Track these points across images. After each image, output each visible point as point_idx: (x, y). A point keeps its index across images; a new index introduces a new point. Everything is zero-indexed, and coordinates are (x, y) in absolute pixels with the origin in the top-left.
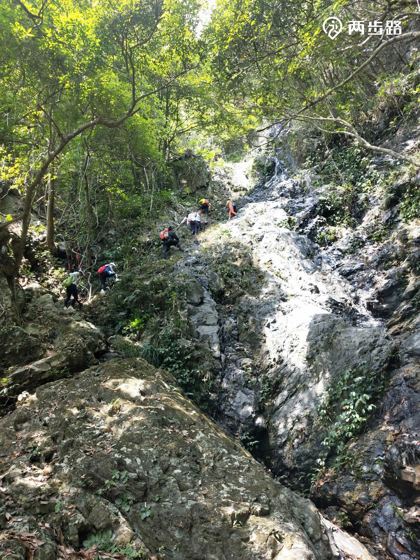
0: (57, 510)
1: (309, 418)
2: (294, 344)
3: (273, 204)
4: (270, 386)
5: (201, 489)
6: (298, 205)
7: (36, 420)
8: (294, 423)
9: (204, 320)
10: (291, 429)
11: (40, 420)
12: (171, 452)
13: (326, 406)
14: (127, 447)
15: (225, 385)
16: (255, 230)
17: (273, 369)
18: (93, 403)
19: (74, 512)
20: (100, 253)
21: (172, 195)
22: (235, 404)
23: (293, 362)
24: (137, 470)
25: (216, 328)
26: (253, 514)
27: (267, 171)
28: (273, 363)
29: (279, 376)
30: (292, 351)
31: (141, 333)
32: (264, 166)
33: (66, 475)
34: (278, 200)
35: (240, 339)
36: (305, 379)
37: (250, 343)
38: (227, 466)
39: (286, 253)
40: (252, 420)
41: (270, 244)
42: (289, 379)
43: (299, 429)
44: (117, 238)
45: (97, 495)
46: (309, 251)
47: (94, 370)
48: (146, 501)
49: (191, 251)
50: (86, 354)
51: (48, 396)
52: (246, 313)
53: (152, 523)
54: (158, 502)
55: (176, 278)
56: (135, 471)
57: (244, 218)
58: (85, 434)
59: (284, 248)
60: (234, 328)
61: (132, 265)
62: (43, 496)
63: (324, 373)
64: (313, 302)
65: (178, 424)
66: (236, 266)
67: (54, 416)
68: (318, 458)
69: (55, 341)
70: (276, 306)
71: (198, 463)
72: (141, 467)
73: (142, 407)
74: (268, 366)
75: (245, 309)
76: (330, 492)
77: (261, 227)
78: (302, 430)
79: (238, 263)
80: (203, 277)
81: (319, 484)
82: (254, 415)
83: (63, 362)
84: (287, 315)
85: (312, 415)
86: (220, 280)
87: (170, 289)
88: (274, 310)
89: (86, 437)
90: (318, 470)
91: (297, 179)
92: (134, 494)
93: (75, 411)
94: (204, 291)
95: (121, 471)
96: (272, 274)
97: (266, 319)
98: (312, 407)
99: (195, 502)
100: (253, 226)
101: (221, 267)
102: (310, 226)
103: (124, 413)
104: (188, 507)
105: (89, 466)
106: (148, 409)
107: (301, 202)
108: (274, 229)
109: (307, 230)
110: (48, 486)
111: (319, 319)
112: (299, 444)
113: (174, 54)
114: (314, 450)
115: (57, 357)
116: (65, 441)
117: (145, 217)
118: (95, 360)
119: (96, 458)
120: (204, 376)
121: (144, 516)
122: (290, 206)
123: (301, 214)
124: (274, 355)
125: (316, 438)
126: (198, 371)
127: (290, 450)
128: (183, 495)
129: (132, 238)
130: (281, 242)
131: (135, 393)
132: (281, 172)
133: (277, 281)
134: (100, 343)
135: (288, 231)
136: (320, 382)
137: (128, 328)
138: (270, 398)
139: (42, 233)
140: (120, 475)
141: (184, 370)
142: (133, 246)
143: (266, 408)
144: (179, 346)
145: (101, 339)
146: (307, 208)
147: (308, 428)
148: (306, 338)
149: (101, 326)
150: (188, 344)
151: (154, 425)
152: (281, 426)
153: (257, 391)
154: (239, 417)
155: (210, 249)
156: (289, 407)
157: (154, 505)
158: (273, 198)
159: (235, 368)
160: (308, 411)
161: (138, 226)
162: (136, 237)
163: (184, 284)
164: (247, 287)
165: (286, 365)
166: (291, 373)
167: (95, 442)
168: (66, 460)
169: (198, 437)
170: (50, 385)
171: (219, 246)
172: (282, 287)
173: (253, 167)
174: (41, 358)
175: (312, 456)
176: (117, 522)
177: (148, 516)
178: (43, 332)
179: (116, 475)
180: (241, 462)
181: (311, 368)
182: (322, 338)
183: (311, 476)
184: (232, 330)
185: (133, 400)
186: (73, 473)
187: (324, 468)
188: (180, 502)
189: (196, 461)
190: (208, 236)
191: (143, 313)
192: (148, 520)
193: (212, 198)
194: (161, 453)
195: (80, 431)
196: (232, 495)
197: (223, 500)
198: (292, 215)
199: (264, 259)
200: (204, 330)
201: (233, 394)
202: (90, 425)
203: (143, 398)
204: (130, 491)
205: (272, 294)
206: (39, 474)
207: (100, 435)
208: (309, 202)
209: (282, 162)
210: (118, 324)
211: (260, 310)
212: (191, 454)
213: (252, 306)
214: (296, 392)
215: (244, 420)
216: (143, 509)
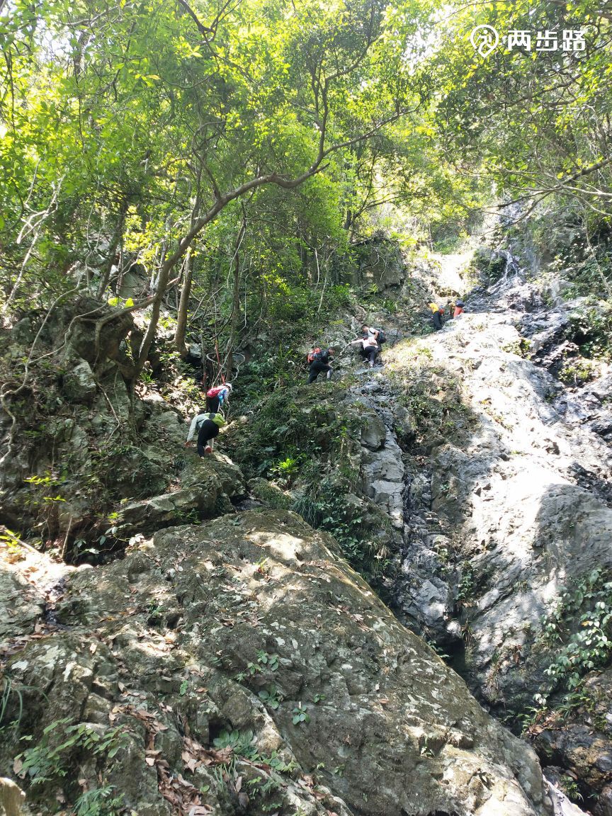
0: (183, 691)
1: (529, 632)
2: (515, 524)
3: (499, 318)
4: (472, 579)
5: (379, 695)
6: (537, 323)
7: (156, 571)
8: (504, 637)
9: (384, 472)
10: (500, 645)
11: (162, 573)
12: (340, 639)
13: (558, 618)
14: (280, 623)
15: (406, 568)
16: (469, 353)
17: (480, 556)
18: (232, 560)
19: (205, 698)
20: (244, 364)
21: (351, 293)
22: (418, 598)
23: (510, 550)
24: (292, 656)
25: (400, 486)
26: (450, 743)
27: (493, 271)
28: (480, 547)
29: (489, 566)
30: (511, 533)
31: (293, 479)
32: (488, 262)
33: (196, 648)
34: (506, 312)
35: (434, 506)
36: (528, 576)
37: (448, 514)
38: (415, 672)
39: (514, 391)
40: (442, 623)
41: (490, 375)
42: (504, 573)
43: (512, 647)
44: (268, 346)
45: (236, 681)
46: (549, 392)
47: (232, 518)
48: (301, 700)
49: (371, 374)
50: (220, 497)
51: (172, 544)
52: (446, 470)
53: (307, 731)
54: (318, 704)
55: (348, 408)
56: (289, 657)
57: (453, 333)
58: (221, 599)
59: (510, 383)
60: (426, 490)
61: (287, 384)
62: (165, 670)
63: (558, 569)
64: (550, 467)
65: (349, 605)
66: (435, 402)
67: (181, 569)
68: (536, 692)
69: (182, 473)
70: (492, 465)
71: (376, 661)
72: (298, 653)
73: (300, 574)
74: (473, 551)
75: (445, 464)
76: (551, 745)
77: (478, 348)
78: (516, 648)
79: (439, 398)
80: (387, 412)
81: (534, 731)
82: (445, 618)
83: (191, 503)
84: (508, 479)
85: (533, 628)
86: (410, 419)
87: (339, 422)
88: (489, 470)
89: (223, 603)
90: (535, 710)
91: (538, 285)
92: (285, 688)
93: (209, 566)
94: (387, 431)
95: (270, 653)
96: (489, 418)
97: (476, 482)
98: (533, 618)
99: (369, 712)
100: (467, 347)
101: (413, 400)
102: (554, 355)
103: (275, 578)
104: (359, 717)
105: (227, 641)
106: (308, 577)
107: (542, 319)
108: (499, 355)
109: (547, 360)
110: (172, 659)
111: (558, 491)
112: (509, 668)
113: (385, 92)
114: (532, 681)
115: (184, 495)
116: (194, 604)
117: (311, 319)
118: (231, 506)
119: (238, 631)
120: (377, 551)
121: (297, 719)
122: (525, 323)
123: (541, 337)
124: (482, 535)
125: (537, 663)
126: (370, 543)
127: (494, 675)
128: (352, 700)
129: (290, 348)
130: (507, 373)
131: (289, 554)
132: (514, 273)
133: (496, 429)
134: (238, 485)
135: (519, 359)
136: (550, 583)
137: (275, 470)
138: (471, 597)
139: (169, 328)
140: (269, 660)
141: (350, 538)
142: (289, 359)
143: (464, 609)
144: (346, 504)
145: (240, 480)
146: (551, 329)
147: (525, 646)
148: (535, 516)
149: (239, 463)
150: (358, 502)
151: (316, 599)
152: (485, 639)
153: (453, 584)
154: (423, 617)
155: (400, 372)
156: (499, 613)
157: (311, 707)
158: (499, 309)
159: (423, 547)
160: (528, 622)
161: (299, 331)
162: (296, 347)
163: (360, 418)
164: (449, 433)
165: (501, 553)
166: (507, 566)
167: (235, 611)
168: (196, 629)
169: (376, 626)
170: (174, 530)
171: (413, 370)
172: (504, 440)
173: (472, 262)
174: (162, 493)
175: (528, 689)
176: (261, 721)
177: (302, 720)
178: (168, 459)
179: (263, 657)
180: (435, 670)
181: (538, 561)
182: (561, 518)
183: (523, 718)
184: (423, 492)
185: (287, 564)
186: (205, 646)
187: (544, 708)
188: (349, 709)
189: (373, 657)
190: (399, 355)
191: (298, 453)
192: (303, 726)
193: (406, 302)
194: (325, 637)
195: (214, 594)
196: (422, 712)
197: (409, 716)
198: (526, 336)
199: (480, 395)
200: (382, 487)
201: (418, 583)
202: (229, 587)
203: (300, 563)
204: (281, 683)
205: (487, 447)
206: (160, 641)
207: (241, 602)
208: (555, 320)
209: (517, 259)
210: (262, 462)
211: (467, 469)
212: (367, 647)
213: (456, 461)
214: (511, 593)
215: (431, 623)
216: (296, 710)
